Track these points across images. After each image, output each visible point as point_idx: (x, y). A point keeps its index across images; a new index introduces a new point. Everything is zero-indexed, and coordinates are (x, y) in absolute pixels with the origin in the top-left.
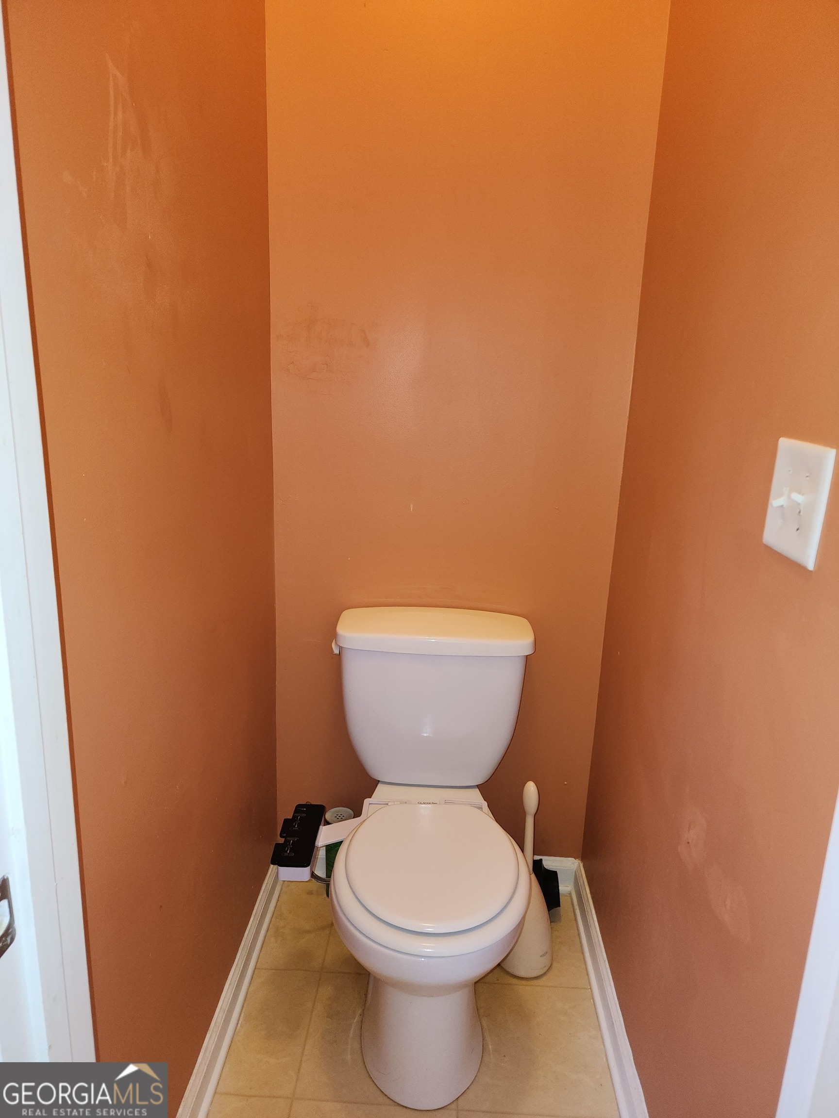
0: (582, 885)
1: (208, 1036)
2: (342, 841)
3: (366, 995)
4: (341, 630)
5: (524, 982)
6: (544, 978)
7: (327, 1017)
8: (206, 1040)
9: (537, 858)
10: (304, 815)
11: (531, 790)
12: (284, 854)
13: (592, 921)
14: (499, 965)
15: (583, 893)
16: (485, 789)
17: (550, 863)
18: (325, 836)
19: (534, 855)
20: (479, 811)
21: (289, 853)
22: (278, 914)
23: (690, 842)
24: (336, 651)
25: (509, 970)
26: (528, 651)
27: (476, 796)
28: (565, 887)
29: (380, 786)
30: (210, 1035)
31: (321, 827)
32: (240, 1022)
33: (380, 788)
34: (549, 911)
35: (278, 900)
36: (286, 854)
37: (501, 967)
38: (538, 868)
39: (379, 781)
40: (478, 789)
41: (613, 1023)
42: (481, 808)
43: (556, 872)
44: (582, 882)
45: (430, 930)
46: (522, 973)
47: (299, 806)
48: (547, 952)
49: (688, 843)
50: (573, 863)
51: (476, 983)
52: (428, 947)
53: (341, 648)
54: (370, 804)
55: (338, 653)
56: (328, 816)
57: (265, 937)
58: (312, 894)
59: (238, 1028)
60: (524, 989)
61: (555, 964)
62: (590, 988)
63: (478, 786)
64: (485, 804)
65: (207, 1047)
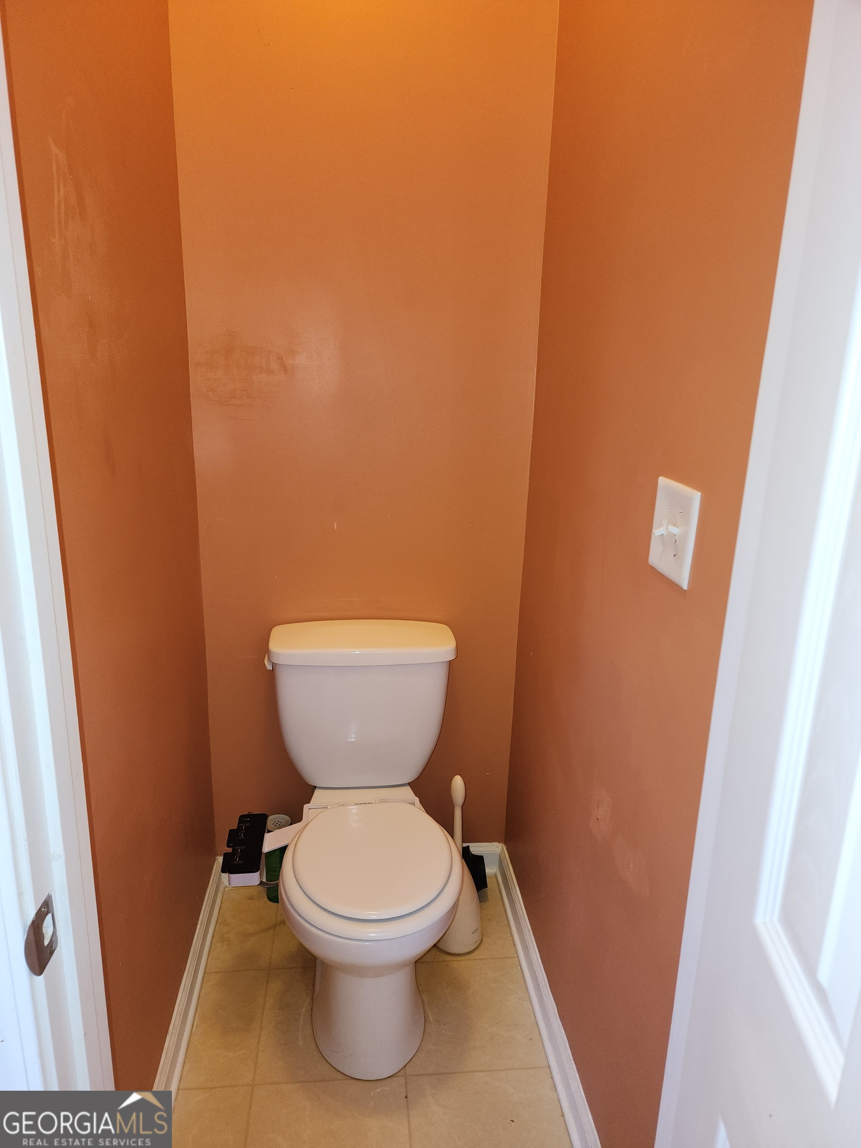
0: (507, 867)
1: (168, 1038)
2: (287, 846)
3: (314, 985)
4: (274, 646)
5: (458, 958)
6: (476, 953)
7: (279, 1009)
8: (166, 1042)
9: (465, 845)
10: (248, 824)
11: (458, 782)
12: (233, 862)
13: (516, 898)
14: (435, 945)
15: (507, 872)
16: (416, 786)
17: (476, 848)
18: (270, 843)
19: (463, 842)
20: (412, 806)
21: (238, 861)
22: (221, 922)
23: (599, 817)
24: (269, 667)
25: (444, 949)
26: (451, 657)
27: (408, 793)
28: (491, 870)
29: (317, 792)
30: (169, 1037)
31: (265, 834)
32: (195, 1023)
33: (317, 793)
34: (478, 892)
35: (220, 908)
36: (236, 862)
37: (438, 947)
38: (466, 854)
39: (315, 787)
40: (409, 787)
41: (539, 984)
42: (413, 804)
43: (482, 857)
44: (506, 864)
45: (373, 917)
46: (455, 949)
47: (241, 817)
48: (478, 929)
49: (598, 819)
50: (497, 847)
51: (415, 962)
52: (373, 932)
53: (274, 665)
54: (309, 809)
55: (271, 669)
56: (270, 823)
57: (211, 943)
58: (253, 899)
59: (194, 1029)
60: (458, 965)
61: (485, 940)
62: (518, 957)
63: (409, 784)
64: (417, 800)
65: (168, 1048)
